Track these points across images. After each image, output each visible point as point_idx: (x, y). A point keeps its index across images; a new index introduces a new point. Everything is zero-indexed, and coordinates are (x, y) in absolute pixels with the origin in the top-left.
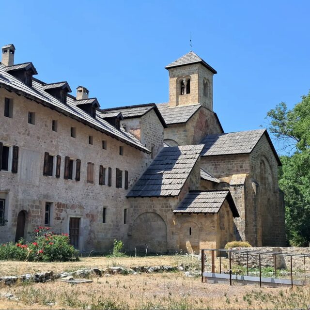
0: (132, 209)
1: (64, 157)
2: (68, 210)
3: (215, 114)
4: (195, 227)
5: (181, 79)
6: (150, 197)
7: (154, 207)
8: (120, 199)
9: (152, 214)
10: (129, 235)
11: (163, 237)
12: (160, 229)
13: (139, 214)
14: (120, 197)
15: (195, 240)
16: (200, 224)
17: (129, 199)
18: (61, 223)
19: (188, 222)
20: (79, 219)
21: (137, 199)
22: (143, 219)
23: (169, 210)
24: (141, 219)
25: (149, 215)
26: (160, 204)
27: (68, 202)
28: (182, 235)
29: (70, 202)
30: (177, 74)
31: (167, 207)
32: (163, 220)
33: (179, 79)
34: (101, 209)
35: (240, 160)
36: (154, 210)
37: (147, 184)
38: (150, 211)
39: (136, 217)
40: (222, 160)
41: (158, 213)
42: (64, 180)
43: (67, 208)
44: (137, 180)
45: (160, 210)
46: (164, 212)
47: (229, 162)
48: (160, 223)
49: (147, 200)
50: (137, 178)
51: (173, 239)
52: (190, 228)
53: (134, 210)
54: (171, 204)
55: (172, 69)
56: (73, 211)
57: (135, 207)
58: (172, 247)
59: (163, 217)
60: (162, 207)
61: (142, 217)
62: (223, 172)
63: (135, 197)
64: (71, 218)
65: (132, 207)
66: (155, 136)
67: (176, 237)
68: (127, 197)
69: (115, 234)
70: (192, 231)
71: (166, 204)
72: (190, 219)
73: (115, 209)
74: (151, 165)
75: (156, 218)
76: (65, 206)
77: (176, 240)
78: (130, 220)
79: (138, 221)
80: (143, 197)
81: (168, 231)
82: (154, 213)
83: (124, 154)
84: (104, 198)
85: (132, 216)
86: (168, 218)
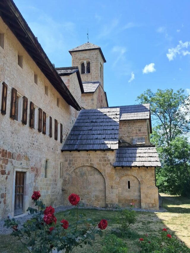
0: (67, 163)
1: (11, 88)
2: (14, 161)
3: (105, 93)
4: (133, 181)
5: (82, 61)
6: (87, 151)
7: (91, 160)
8: (57, 152)
9: (89, 168)
10: (63, 190)
11: (101, 191)
12: (97, 183)
13: (75, 168)
14: (57, 150)
15: (134, 194)
16: (140, 177)
17: (64, 152)
18: (7, 178)
19: (127, 175)
20: (24, 173)
21: (72, 152)
22: (79, 173)
23: (107, 164)
24: (76, 173)
25: (85, 169)
26: (97, 158)
27: (14, 151)
28: (120, 189)
29: (16, 150)
30: (79, 57)
31: (105, 161)
32: (100, 173)
33: (81, 61)
34: (43, 163)
35: (138, 125)
36: (91, 163)
37: (79, 138)
38: (87, 165)
39: (71, 172)
40: (123, 125)
41: (96, 167)
42: (10, 120)
43: (13, 158)
44: (68, 135)
45: (98, 164)
46: (102, 166)
47: (129, 126)
48: (97, 176)
49: (83, 153)
50: (67, 133)
51: (112, 193)
52: (129, 182)
53: (69, 164)
54: (109, 158)
55: (75, 53)
56: (19, 162)
57: (70, 161)
58: (112, 201)
59: (101, 171)
60: (100, 161)
61: (77, 171)
62: (124, 135)
63: (70, 151)
64: (17, 172)
65: (66, 161)
66: (77, 97)
67: (116, 191)
68: (62, 151)
69: (54, 190)
70: (131, 185)
71: (104, 157)
72: (129, 173)
73: (54, 162)
74: (76, 123)
75: (92, 172)
76: (11, 155)
77: (115, 194)
78: (65, 174)
79: (74, 175)
80: (79, 151)
81: (107, 185)
82: (92, 167)
83: (60, 106)
84: (46, 149)
85: (66, 170)
86: (106, 171)
